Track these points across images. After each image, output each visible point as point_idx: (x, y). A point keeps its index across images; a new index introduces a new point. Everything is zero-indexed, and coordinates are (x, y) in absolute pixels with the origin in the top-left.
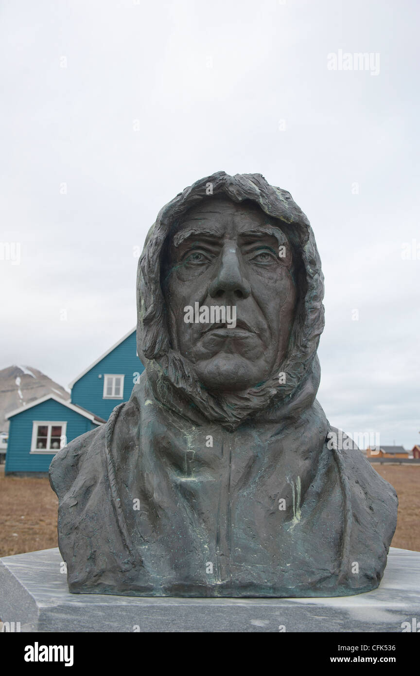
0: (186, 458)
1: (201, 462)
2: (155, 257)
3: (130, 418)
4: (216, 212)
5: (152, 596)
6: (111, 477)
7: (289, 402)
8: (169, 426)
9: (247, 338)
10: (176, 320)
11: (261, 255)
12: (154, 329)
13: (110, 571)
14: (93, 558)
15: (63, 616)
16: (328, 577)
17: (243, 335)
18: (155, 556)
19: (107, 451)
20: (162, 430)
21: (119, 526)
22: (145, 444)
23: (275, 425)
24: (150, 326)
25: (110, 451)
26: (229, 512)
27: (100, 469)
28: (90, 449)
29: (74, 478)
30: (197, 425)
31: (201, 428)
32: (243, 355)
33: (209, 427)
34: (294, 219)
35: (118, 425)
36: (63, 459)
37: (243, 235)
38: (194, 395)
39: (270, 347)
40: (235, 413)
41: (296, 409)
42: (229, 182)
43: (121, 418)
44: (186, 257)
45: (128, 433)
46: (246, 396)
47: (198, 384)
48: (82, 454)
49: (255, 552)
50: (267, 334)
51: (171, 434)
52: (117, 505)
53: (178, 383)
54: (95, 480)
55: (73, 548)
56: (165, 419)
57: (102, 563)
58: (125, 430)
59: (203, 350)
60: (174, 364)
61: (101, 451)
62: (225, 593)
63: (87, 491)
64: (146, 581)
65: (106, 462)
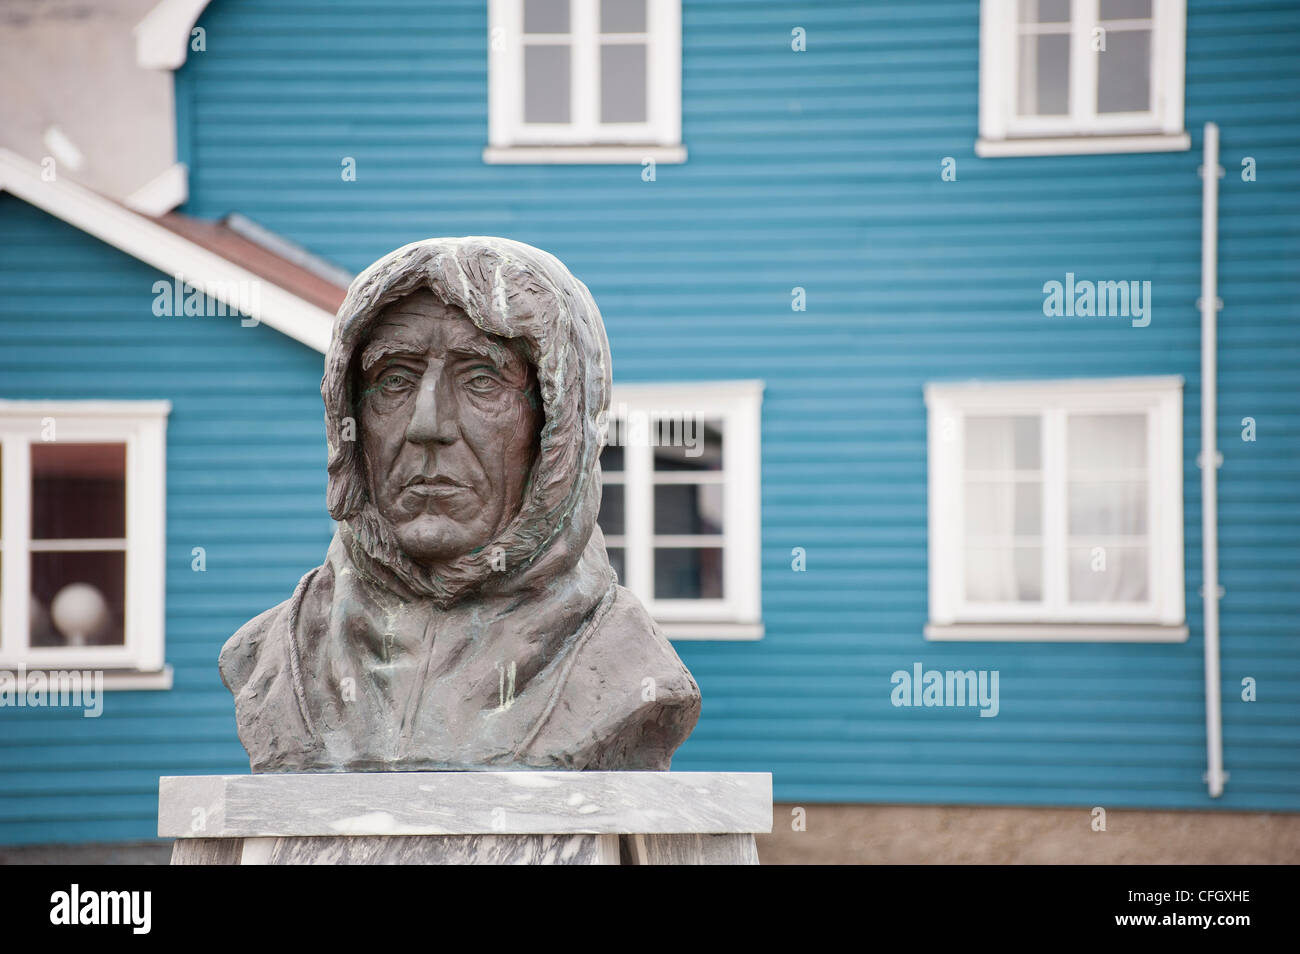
0: (384, 643)
1: (401, 647)
2: (338, 387)
3: (323, 592)
4: (420, 315)
5: (332, 772)
6: (294, 666)
7: (527, 569)
8: (368, 603)
9: (453, 496)
10: (373, 466)
11: (477, 378)
12: (343, 480)
13: (292, 753)
14: (275, 744)
15: (248, 786)
16: (505, 755)
17: (448, 493)
18: (338, 741)
19: (290, 637)
20: (358, 608)
21: (302, 715)
22: (335, 629)
23: (507, 599)
24: (338, 475)
25: (295, 636)
26: (420, 698)
27: (282, 657)
28: (269, 634)
29: (251, 671)
30: (406, 602)
31: (411, 605)
32: (451, 516)
33: (420, 603)
34: (515, 333)
35: (307, 601)
36: (236, 649)
37: (452, 352)
38: (393, 566)
39: (490, 502)
40: (445, 587)
41: (536, 577)
42: (432, 277)
43: (310, 592)
44: (381, 379)
45: (319, 614)
46: (457, 566)
47: (399, 552)
48: (261, 642)
49: (440, 734)
50: (485, 486)
51: (369, 614)
52: (300, 693)
53: (372, 552)
54: (275, 669)
55: (254, 736)
56: (363, 594)
57: (283, 748)
58: (315, 609)
59: (402, 509)
60: (370, 527)
61: (283, 637)
62: (402, 768)
63: (267, 683)
64: (327, 760)
65: (289, 649)
